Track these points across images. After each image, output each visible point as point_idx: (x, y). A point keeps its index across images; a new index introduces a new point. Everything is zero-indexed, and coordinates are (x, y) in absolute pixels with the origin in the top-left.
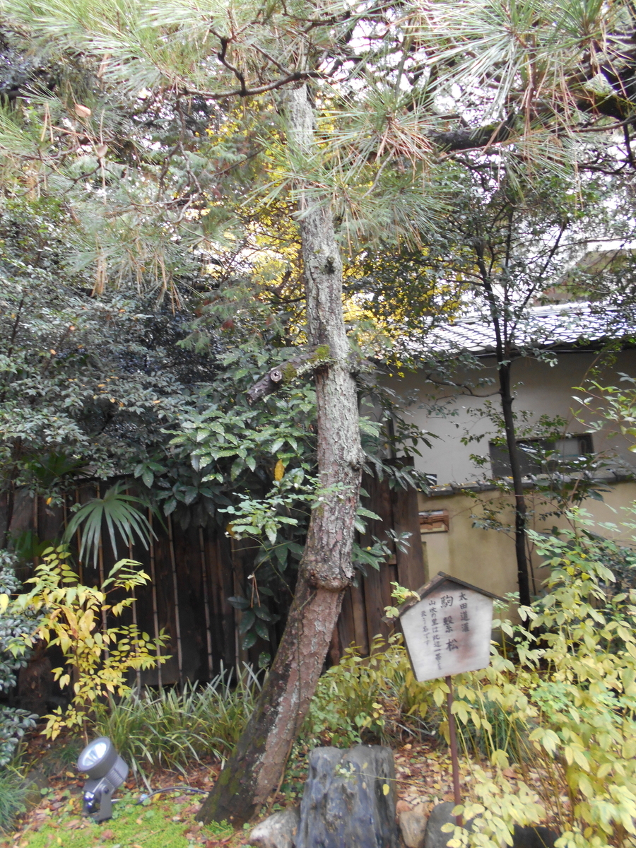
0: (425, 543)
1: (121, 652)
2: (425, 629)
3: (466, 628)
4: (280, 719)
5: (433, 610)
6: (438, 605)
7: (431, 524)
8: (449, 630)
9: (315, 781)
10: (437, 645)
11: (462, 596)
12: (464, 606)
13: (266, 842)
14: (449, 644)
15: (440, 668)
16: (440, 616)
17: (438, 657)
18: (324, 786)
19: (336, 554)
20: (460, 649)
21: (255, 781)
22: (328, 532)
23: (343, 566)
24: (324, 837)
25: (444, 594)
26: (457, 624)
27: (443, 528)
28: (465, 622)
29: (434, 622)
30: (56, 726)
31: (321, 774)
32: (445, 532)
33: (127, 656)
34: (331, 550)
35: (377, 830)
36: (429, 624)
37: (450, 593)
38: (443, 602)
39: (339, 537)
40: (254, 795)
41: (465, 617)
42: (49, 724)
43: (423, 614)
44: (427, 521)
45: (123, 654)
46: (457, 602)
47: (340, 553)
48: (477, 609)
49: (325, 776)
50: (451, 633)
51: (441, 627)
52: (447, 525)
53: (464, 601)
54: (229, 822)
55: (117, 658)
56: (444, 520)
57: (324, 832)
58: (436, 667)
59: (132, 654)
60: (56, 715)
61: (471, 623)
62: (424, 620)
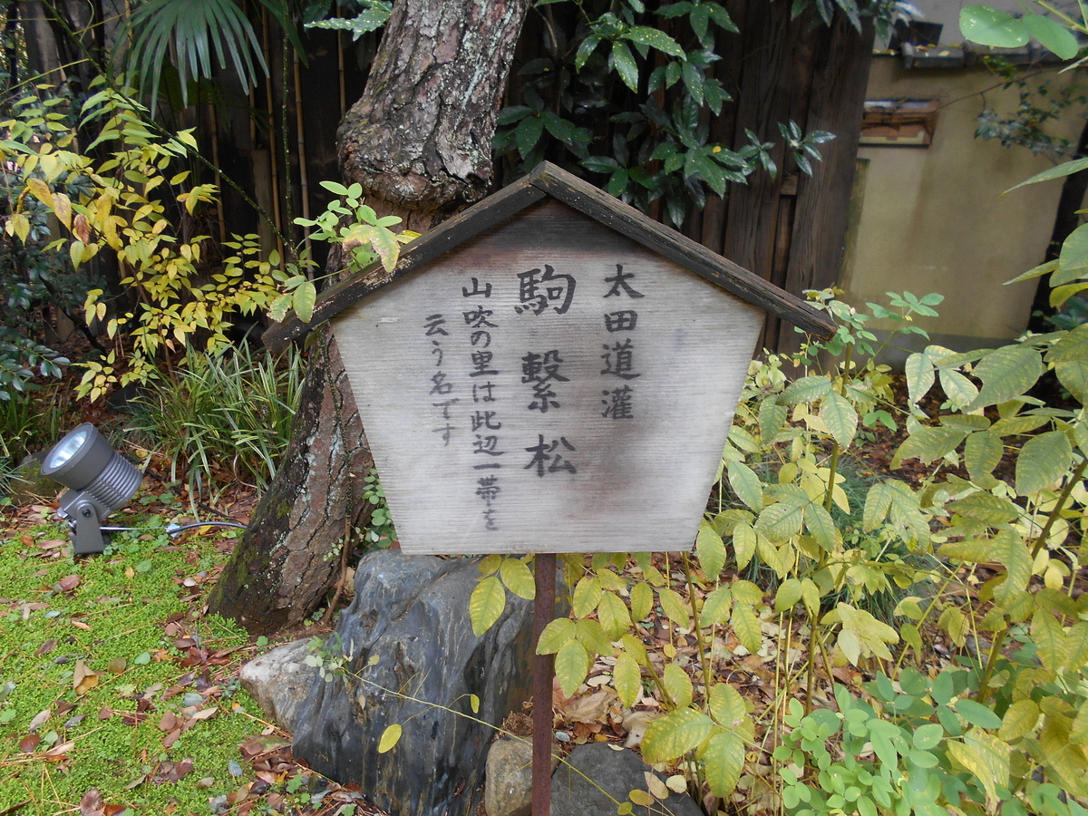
0: (866, 162)
1: (230, 278)
2: (439, 383)
3: (619, 407)
4: (314, 479)
5: (479, 316)
6: (504, 301)
7: (896, 126)
8: (544, 401)
9: (353, 618)
10: (489, 446)
11: (619, 281)
12: (622, 321)
13: (260, 690)
14: (540, 452)
15: (491, 525)
16: (508, 345)
17: (488, 488)
18: (369, 634)
19: (428, 104)
20: (584, 475)
21: (277, 574)
22: (417, 36)
23: (444, 140)
24: (342, 727)
25: (533, 260)
26: (580, 386)
27: (920, 137)
28: (620, 383)
29: (482, 363)
30: (100, 380)
31: (367, 610)
32: (924, 146)
33: (237, 287)
34: (414, 90)
35: (445, 752)
36: (459, 369)
37: (562, 262)
38: (527, 290)
39: (445, 53)
40: (278, 595)
41: (621, 362)
42: (87, 377)
43: (435, 324)
44: (886, 121)
45: (232, 283)
46: (592, 302)
47: (441, 104)
48: (680, 339)
49: (373, 614)
50: (551, 414)
51: (510, 388)
52: (931, 134)
53: (623, 302)
54: (239, 624)
55: (221, 288)
56: (927, 123)
57: (346, 718)
58: (476, 518)
59: (247, 283)
60: (105, 364)
61: (642, 392)
62: (437, 349)
